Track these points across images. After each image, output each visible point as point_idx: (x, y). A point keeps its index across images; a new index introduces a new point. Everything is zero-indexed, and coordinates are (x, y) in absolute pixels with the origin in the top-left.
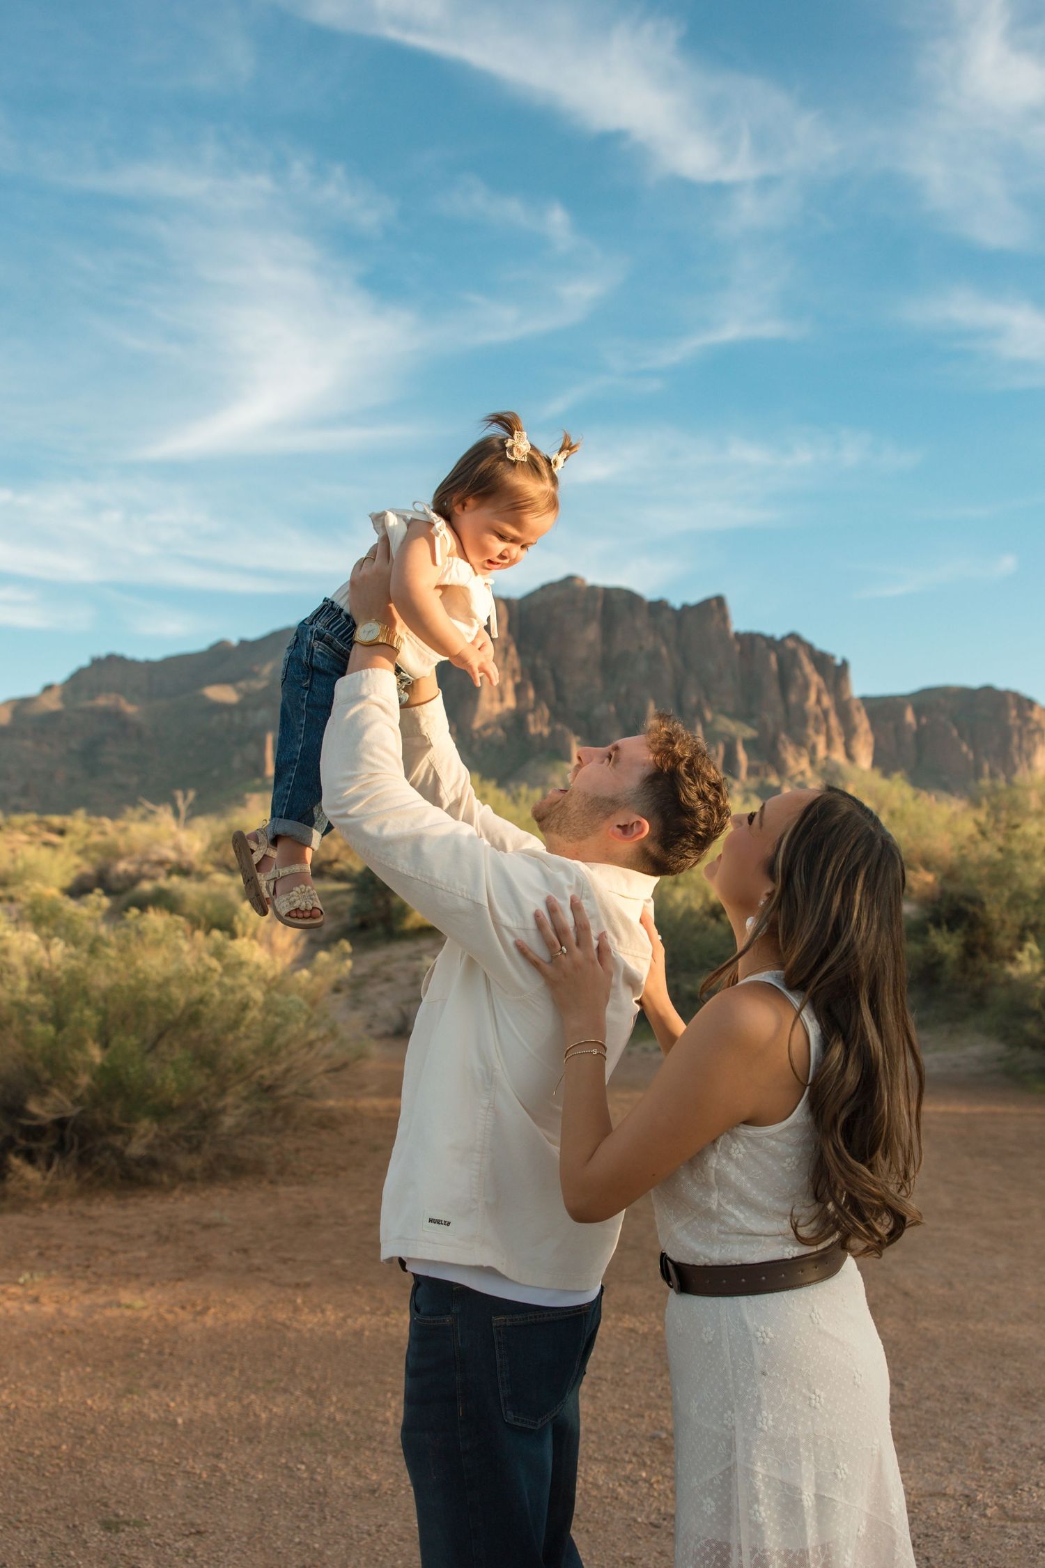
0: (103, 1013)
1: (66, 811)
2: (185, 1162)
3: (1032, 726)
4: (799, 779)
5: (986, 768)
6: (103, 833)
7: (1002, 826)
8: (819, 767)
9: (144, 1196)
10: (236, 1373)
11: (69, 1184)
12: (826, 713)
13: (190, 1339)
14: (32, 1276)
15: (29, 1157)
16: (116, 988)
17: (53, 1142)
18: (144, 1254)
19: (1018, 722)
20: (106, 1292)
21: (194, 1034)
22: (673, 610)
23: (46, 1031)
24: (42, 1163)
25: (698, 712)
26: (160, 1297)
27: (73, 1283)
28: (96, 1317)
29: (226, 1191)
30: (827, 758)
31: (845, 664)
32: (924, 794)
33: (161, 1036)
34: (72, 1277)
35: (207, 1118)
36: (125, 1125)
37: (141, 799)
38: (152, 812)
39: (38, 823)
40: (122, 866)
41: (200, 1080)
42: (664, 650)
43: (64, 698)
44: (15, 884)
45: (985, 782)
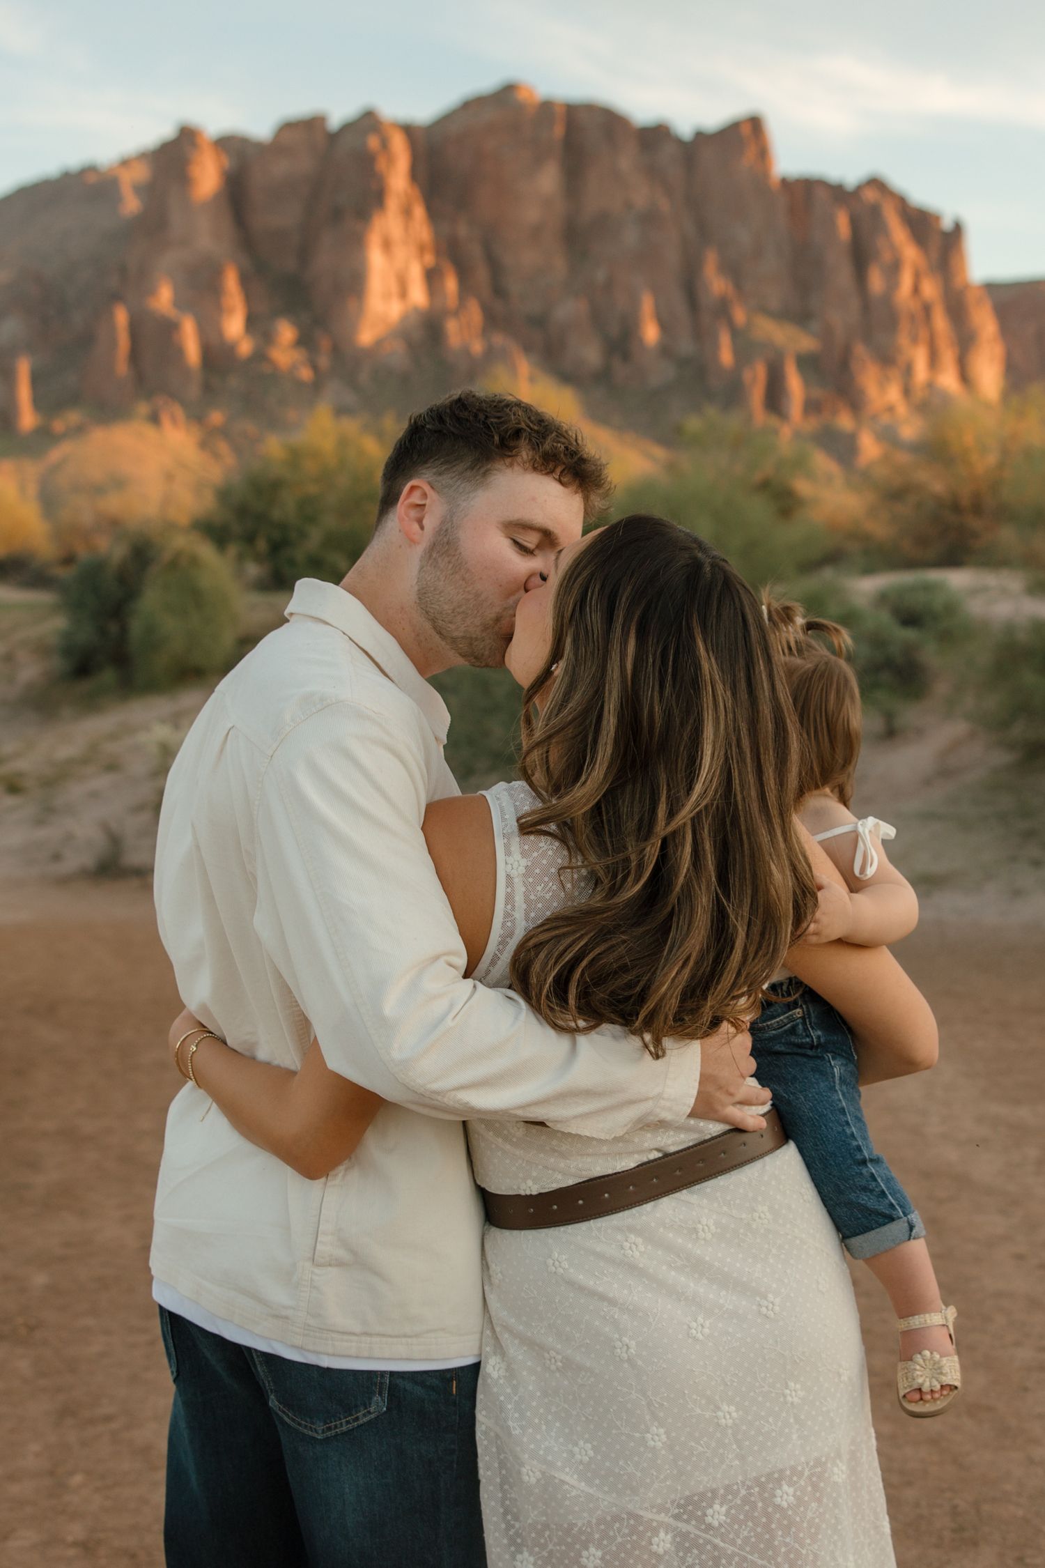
4: (885, 419)
8: (916, 399)
12: (927, 309)
22: (679, 142)
25: (723, 310)
30: (930, 385)
31: (958, 230)
42: (666, 208)
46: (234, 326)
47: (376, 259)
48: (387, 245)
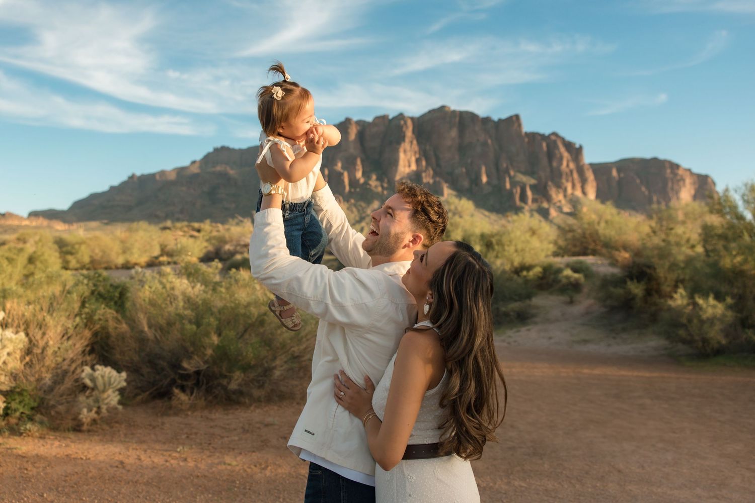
0: (219, 320)
1: (201, 220)
2: (256, 393)
3: (679, 178)
4: (558, 204)
5: (655, 199)
6: (218, 231)
7: (664, 228)
8: (568, 198)
9: (237, 409)
10: (281, 500)
11: (202, 402)
12: (571, 171)
13: (259, 482)
14: (183, 448)
15: (183, 389)
16: (225, 307)
17: (194, 382)
18: (236, 438)
19: (671, 176)
20: (218, 457)
21: (261, 330)
22: (494, 121)
23: (191, 328)
24: (188, 392)
25: (507, 171)
26: (244, 460)
27: (203, 452)
28: (214, 469)
29: (276, 408)
30: (572, 194)
31: (581, 148)
32: (623, 212)
33: (246, 331)
34: (202, 449)
35: (268, 372)
36: (228, 374)
37: (236, 215)
38: (242, 221)
39: (188, 226)
40: (227, 247)
41: (264, 352)
42: (489, 141)
43: (201, 167)
44: (177, 255)
45: (655, 206)
46: (359, 174)
47: (402, 155)
48: (405, 151)
